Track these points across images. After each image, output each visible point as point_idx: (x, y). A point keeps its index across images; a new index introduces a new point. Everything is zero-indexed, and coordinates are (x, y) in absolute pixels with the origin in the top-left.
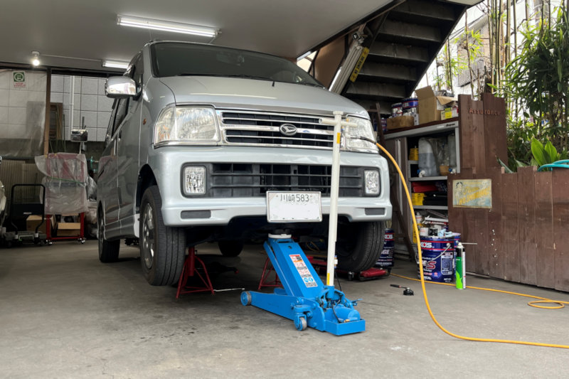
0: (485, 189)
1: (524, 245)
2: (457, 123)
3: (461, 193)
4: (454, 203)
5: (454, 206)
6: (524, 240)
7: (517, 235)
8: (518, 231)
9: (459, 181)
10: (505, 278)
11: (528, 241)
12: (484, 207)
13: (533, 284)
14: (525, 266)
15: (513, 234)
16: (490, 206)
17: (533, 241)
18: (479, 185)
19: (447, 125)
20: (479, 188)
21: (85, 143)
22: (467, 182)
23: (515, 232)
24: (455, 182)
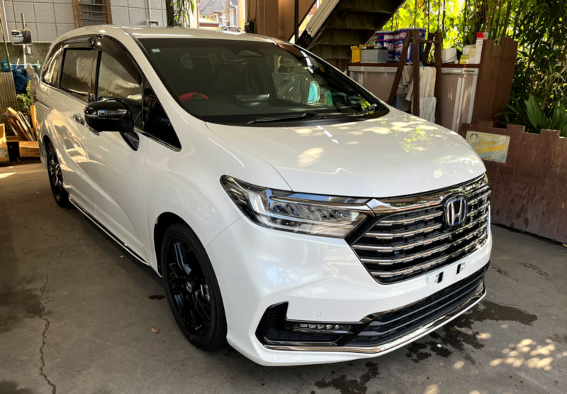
0: (502, 145)
1: (532, 201)
2: (476, 70)
6: (534, 195)
7: (527, 190)
8: (529, 186)
9: (474, 132)
10: (507, 225)
11: (537, 197)
12: (496, 161)
13: (534, 232)
14: (530, 218)
15: (523, 189)
16: (504, 161)
17: (542, 198)
18: (496, 141)
19: (465, 71)
20: (495, 143)
22: (482, 135)
23: (526, 188)
24: (469, 133)
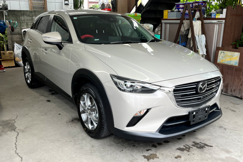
0: (236, 57)
2: (224, 21)
3: (223, 57)
4: (218, 61)
5: (218, 63)
9: (223, 51)
10: (239, 97)
12: (233, 65)
16: (237, 65)
18: (233, 55)
19: (218, 21)
21: (7, 12)
22: (226, 52)
24: (220, 52)
